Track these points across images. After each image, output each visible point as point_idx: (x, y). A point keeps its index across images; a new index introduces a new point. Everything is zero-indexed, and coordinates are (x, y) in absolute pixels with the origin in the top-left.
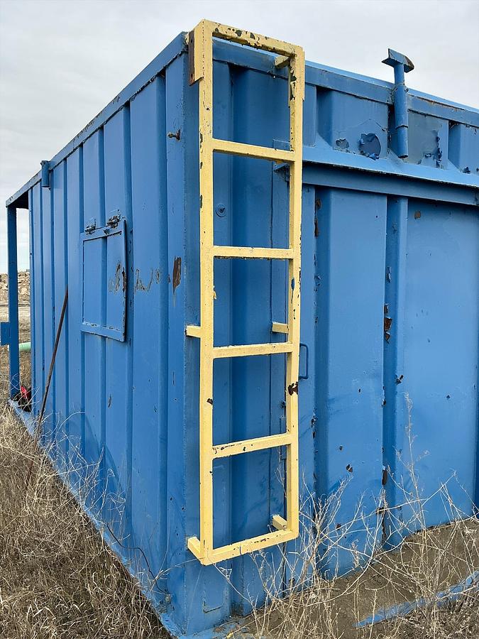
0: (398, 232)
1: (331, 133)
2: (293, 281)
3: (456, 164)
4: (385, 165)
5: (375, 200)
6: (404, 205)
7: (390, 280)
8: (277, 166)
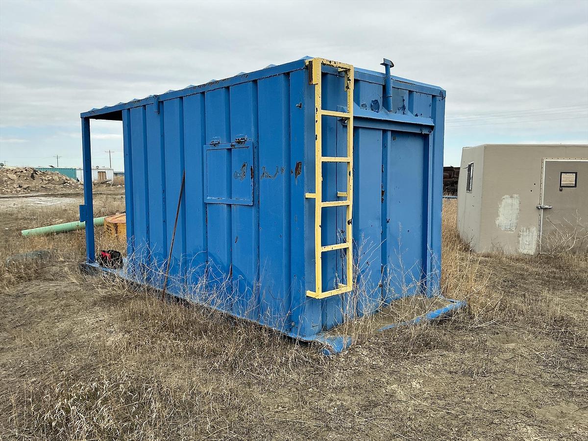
0: (387, 147)
1: (359, 101)
2: (350, 172)
3: (412, 112)
4: (381, 115)
5: (377, 132)
6: (389, 134)
7: (384, 172)
8: (339, 119)
